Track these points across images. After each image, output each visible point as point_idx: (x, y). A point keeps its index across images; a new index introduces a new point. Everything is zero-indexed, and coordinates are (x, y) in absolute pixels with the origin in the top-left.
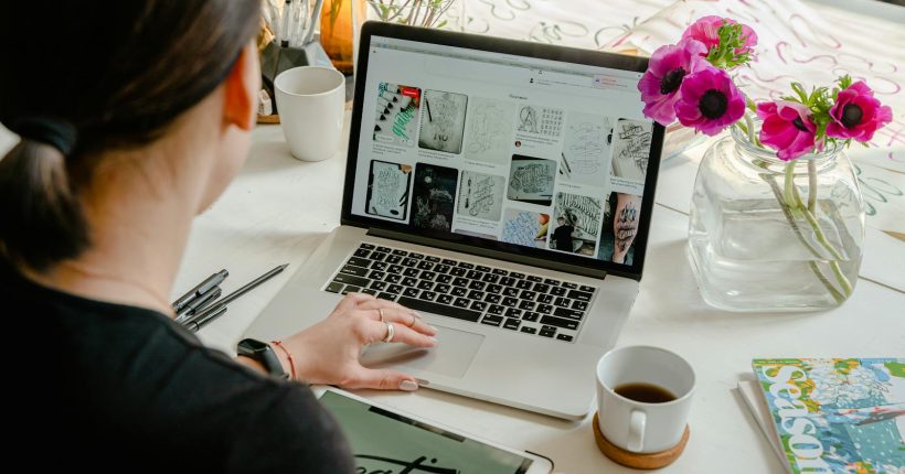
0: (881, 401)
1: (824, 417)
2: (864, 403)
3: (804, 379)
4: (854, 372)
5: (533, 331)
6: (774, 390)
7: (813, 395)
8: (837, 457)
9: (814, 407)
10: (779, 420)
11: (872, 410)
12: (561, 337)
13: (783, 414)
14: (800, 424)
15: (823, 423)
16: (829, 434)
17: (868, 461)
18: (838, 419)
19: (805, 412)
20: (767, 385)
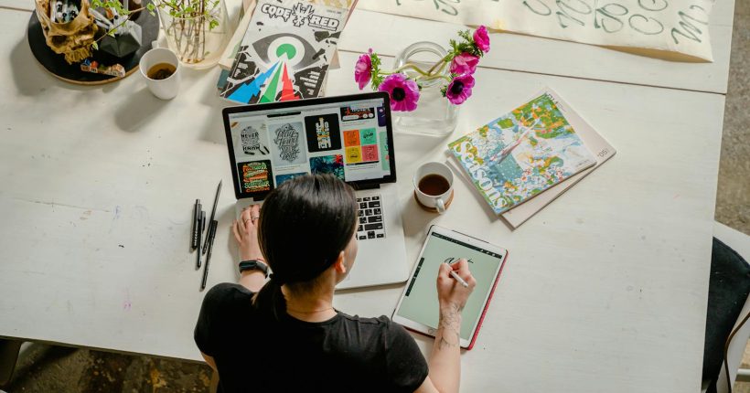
0: (503, 146)
1: (487, 165)
2: (497, 150)
3: (471, 147)
4: (488, 134)
5: (364, 238)
6: (463, 159)
7: (478, 155)
8: (498, 184)
9: (481, 161)
10: (471, 175)
11: (501, 152)
12: (378, 236)
13: (472, 171)
14: (480, 173)
15: (487, 168)
16: (491, 173)
17: (509, 180)
18: (492, 163)
19: (478, 166)
20: (460, 157)
